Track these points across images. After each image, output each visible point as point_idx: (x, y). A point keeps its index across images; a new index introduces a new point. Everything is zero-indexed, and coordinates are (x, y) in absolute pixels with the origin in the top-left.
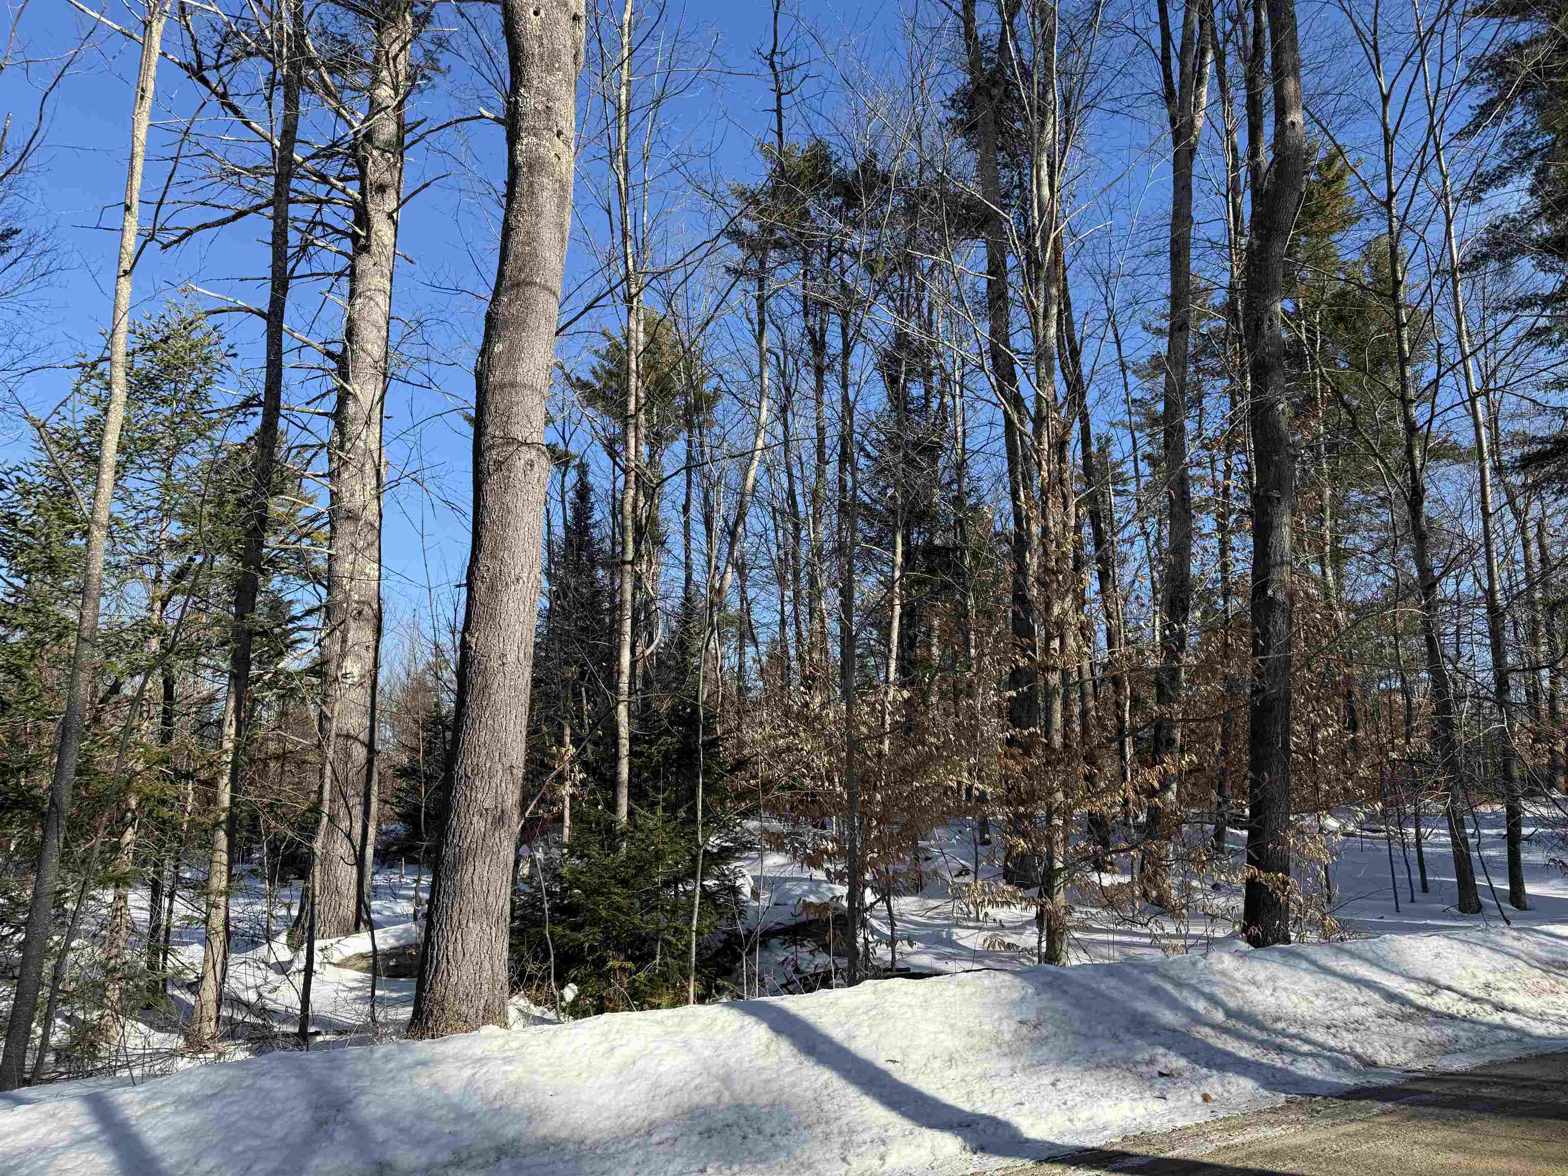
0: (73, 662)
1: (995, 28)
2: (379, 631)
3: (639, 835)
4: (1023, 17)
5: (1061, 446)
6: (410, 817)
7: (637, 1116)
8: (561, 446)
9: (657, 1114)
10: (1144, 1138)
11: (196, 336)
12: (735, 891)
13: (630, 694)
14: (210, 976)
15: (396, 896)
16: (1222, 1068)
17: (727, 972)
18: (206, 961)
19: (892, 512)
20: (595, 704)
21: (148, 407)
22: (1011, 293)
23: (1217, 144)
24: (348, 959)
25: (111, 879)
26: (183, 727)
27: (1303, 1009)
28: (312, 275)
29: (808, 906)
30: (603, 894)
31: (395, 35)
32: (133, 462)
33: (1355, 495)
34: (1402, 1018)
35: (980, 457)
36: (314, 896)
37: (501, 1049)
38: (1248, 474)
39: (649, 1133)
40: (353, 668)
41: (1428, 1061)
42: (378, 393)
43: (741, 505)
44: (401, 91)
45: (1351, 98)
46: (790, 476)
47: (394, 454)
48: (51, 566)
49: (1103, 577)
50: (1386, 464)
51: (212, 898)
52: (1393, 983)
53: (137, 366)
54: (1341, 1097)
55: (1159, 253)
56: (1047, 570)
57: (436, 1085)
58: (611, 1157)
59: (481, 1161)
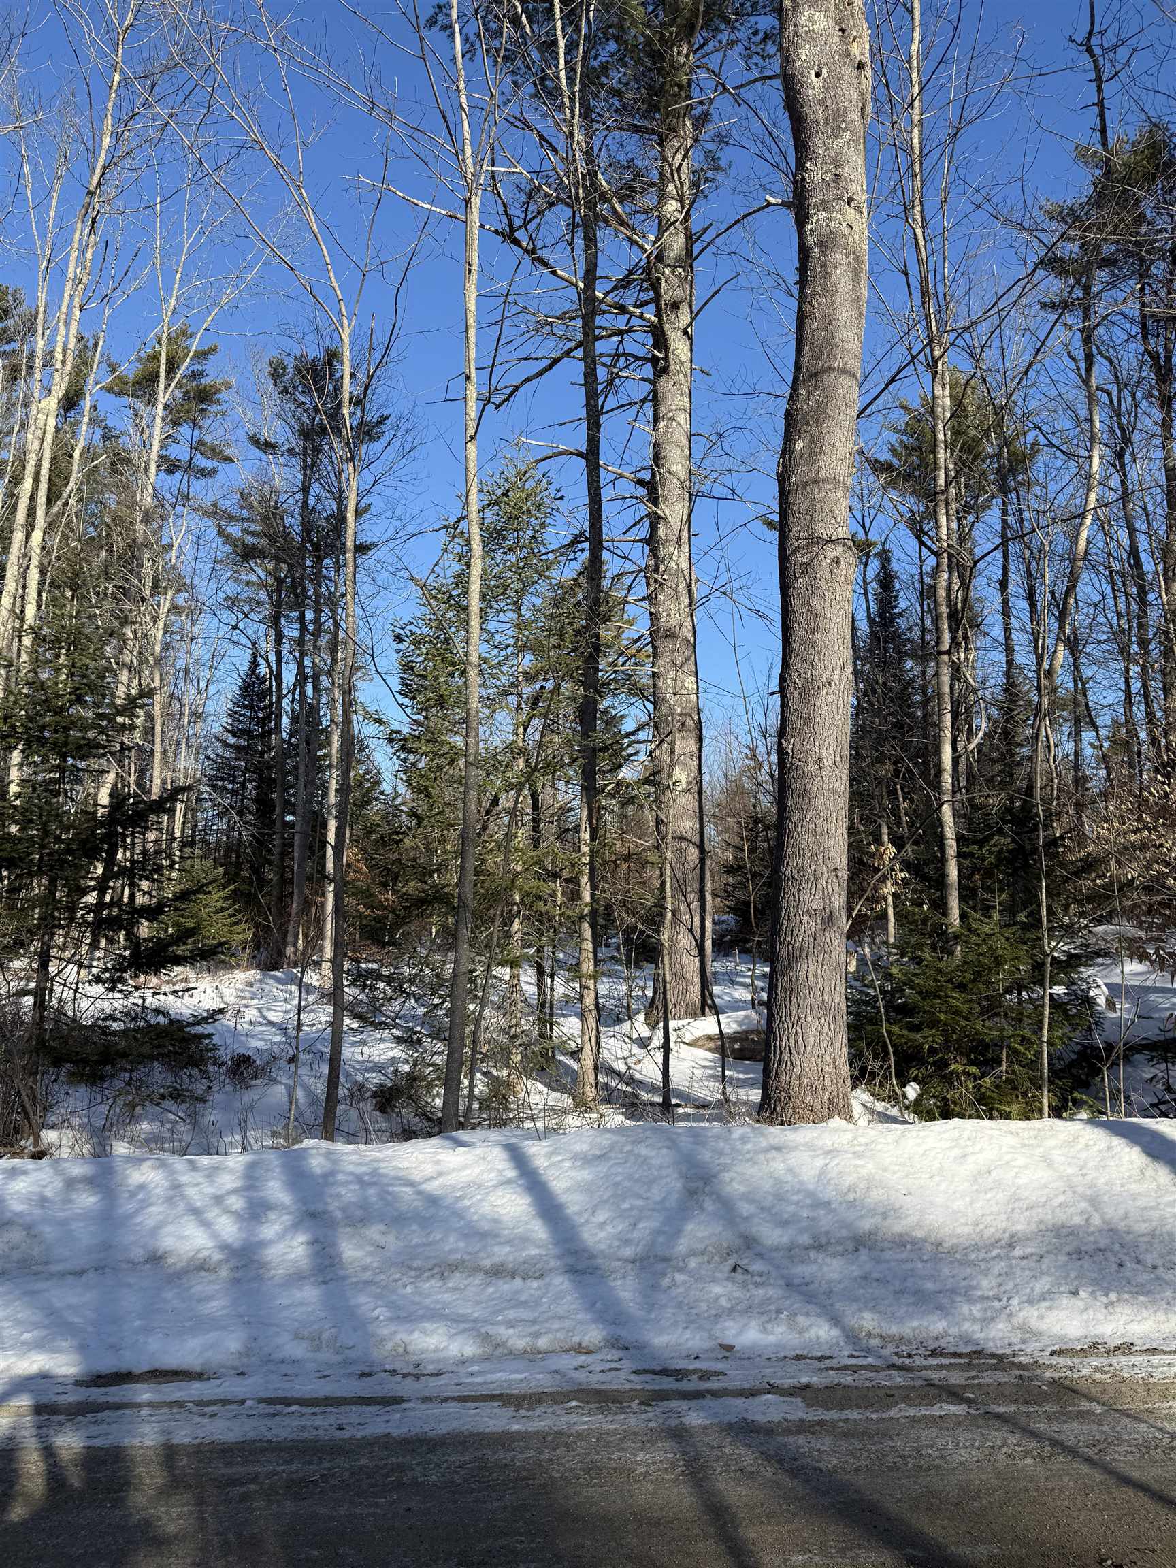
0: (463, 782)
2: (700, 739)
3: (974, 939)
6: (740, 909)
7: (996, 1226)
8: (862, 536)
9: (1019, 1227)
11: (530, 485)
12: (1089, 1001)
13: (954, 792)
14: (587, 1047)
15: (733, 983)
17: (1084, 1085)
18: (583, 1034)
20: (912, 800)
21: (499, 557)
24: (698, 1040)
25: (507, 962)
26: (549, 831)
28: (620, 407)
30: (939, 997)
31: (677, 144)
32: (491, 607)
36: (664, 982)
37: (850, 1143)
39: (1011, 1246)
40: (681, 775)
42: (686, 514)
44: (688, 201)
48: (441, 702)
51: (584, 980)
53: (487, 521)
57: (790, 1170)
58: (973, 1264)
59: (840, 1248)
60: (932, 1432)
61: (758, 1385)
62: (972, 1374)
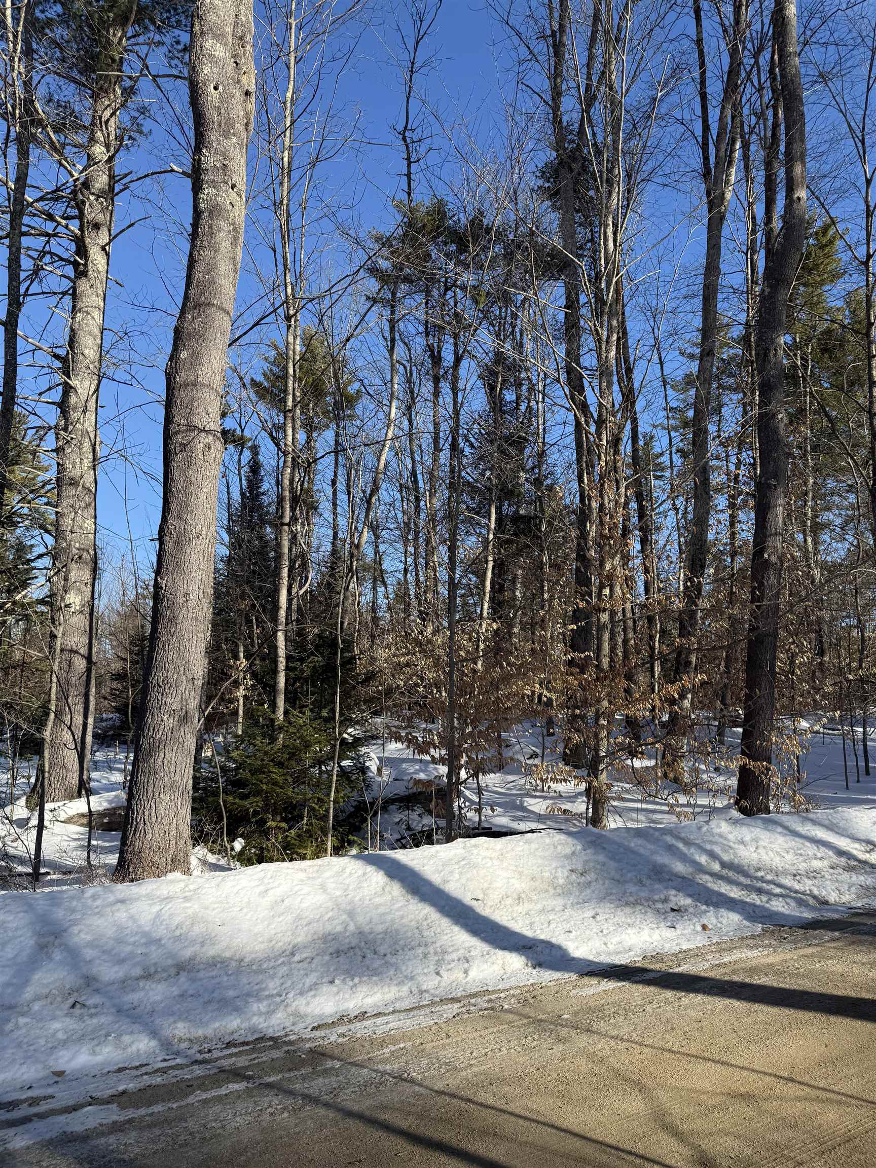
1: (576, 116)
2: (95, 570)
3: (291, 730)
4: (598, 109)
5: (615, 442)
6: (121, 710)
7: (285, 940)
8: (238, 431)
9: (300, 939)
10: (658, 957)
12: (364, 770)
13: (287, 624)
15: (111, 769)
16: (717, 905)
17: (356, 830)
19: (489, 490)
22: (582, 322)
23: (740, 212)
24: (72, 817)
27: (777, 862)
28: (42, 293)
29: (418, 782)
30: (264, 773)
31: (107, 103)
33: (831, 483)
34: (849, 869)
35: (555, 449)
36: (44, 772)
37: (183, 890)
38: (753, 465)
39: (293, 954)
40: (75, 599)
41: (866, 900)
42: (93, 387)
43: (375, 482)
44: (112, 148)
45: (843, 181)
46: (413, 461)
47: (106, 435)
49: (644, 541)
50: (854, 461)
52: (843, 843)
54: (802, 927)
55: (694, 296)
56: (602, 536)
57: (132, 917)
58: (264, 971)
59: (165, 975)
60: (218, 1108)
61: (81, 1100)
62: (254, 1056)
